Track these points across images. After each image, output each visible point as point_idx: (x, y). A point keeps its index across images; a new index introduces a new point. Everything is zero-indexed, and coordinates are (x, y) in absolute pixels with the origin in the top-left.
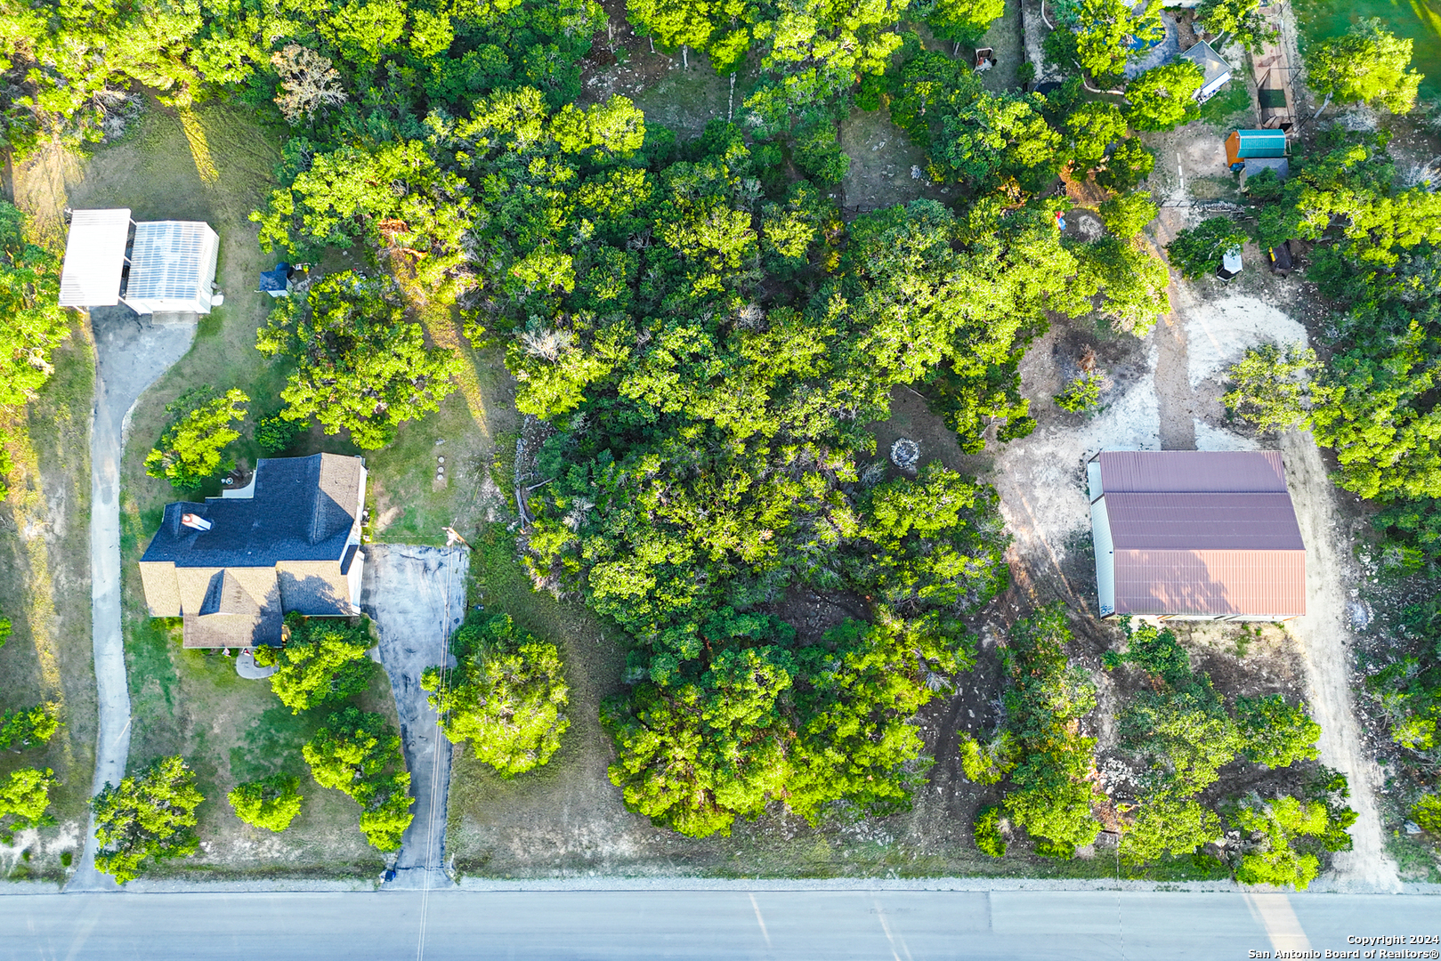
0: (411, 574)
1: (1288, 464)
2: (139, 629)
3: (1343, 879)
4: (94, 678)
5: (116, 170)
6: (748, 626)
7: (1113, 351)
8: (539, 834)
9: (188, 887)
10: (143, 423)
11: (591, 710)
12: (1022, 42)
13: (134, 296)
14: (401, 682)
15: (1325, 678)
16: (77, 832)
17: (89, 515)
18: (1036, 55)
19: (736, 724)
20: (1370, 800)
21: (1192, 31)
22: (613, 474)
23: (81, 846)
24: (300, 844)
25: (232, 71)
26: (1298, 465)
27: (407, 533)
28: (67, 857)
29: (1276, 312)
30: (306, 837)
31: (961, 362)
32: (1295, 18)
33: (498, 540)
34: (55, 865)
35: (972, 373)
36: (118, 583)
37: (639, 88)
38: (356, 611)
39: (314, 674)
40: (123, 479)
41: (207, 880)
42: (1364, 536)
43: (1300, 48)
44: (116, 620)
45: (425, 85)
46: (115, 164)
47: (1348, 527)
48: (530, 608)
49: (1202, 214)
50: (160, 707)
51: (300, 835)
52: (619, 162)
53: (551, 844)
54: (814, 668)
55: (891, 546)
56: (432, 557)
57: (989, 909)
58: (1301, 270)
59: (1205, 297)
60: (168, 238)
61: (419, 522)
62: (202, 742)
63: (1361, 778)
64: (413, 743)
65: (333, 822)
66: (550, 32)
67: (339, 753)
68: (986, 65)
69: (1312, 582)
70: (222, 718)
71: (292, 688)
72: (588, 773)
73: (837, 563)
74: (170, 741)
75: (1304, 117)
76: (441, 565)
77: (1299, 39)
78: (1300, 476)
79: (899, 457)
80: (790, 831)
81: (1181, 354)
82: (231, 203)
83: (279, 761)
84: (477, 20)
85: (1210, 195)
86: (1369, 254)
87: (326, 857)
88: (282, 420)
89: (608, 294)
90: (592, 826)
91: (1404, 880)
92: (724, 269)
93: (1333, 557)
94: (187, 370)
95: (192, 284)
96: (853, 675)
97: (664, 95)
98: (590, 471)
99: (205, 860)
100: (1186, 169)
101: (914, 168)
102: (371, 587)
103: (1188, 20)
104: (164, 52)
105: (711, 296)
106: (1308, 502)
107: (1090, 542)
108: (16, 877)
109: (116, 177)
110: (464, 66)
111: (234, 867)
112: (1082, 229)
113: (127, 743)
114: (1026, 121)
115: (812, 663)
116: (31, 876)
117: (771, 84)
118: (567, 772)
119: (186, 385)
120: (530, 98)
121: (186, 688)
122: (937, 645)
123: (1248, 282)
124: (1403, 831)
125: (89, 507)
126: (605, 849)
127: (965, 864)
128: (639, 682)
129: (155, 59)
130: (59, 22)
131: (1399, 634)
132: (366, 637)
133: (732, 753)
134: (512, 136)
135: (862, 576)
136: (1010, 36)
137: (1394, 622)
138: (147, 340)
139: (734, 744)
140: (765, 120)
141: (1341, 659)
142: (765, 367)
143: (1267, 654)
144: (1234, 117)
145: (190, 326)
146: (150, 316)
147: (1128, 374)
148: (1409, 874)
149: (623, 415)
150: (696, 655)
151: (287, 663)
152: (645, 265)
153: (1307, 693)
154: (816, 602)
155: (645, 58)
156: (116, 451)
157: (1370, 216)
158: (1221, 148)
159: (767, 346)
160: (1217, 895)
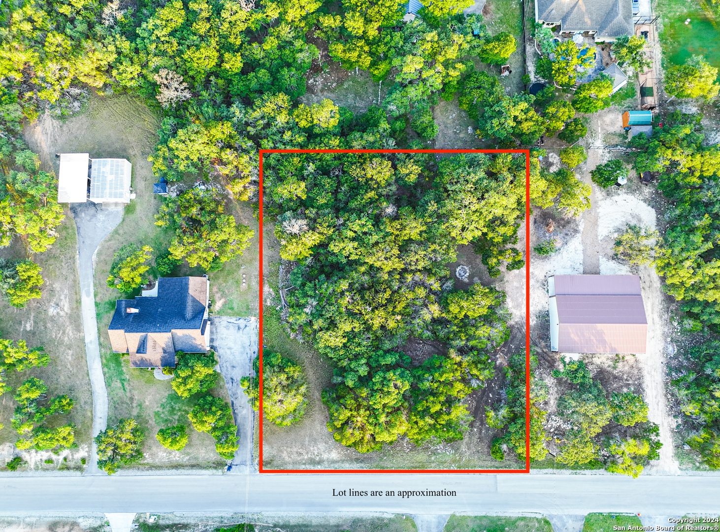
0: (233, 331)
1: (642, 278)
2: (108, 357)
3: (655, 469)
4: (89, 380)
5: (78, 129)
6: (390, 360)
7: (562, 222)
8: (295, 450)
9: (139, 473)
10: (102, 258)
11: (317, 394)
12: (524, 61)
13: (93, 197)
14: (230, 381)
15: (653, 379)
16: (87, 449)
17: (80, 302)
18: (531, 68)
19: (385, 406)
20: (669, 434)
21: (609, 55)
22: (327, 288)
23: (89, 456)
24: (188, 454)
25: (134, 81)
26: (647, 279)
27: (229, 311)
28: (84, 460)
29: (642, 203)
30: (191, 451)
31: (491, 235)
32: (661, 48)
33: (272, 314)
34: (78, 464)
35: (496, 240)
36: (96, 335)
37: (334, 84)
38: (208, 349)
39: (192, 382)
40: (95, 285)
41: (147, 470)
42: (676, 312)
43: (663, 64)
44: (97, 353)
45: (229, 89)
46: (78, 126)
47: (668, 308)
48: (288, 346)
49: (609, 152)
50: (121, 393)
51: (188, 450)
52: (326, 133)
53: (301, 454)
54: (420, 379)
55: (456, 322)
56: (242, 323)
57: (496, 483)
58: (655, 182)
59: (608, 195)
60: (108, 167)
61: (235, 306)
62: (141, 408)
63: (666, 424)
64: (237, 409)
65: (203, 444)
66: (290, 61)
67: (205, 419)
68: (506, 73)
69: (650, 334)
70: (149, 397)
71: (182, 388)
72: (317, 422)
73: (430, 327)
74: (126, 408)
75: (662, 103)
76: (246, 326)
77: (662, 60)
78: (648, 284)
79: (460, 274)
80: (408, 448)
81: (595, 224)
82: (136, 146)
83: (176, 417)
84: (255, 56)
85: (614, 143)
86: (688, 180)
87: (200, 460)
88: (169, 259)
89: (322, 201)
90: (319, 446)
91: (681, 469)
92: (378, 187)
93: (660, 323)
94: (121, 232)
95: (121, 190)
96: (438, 383)
97: (347, 89)
98: (315, 285)
99: (146, 461)
100: (603, 129)
101: (470, 128)
102: (214, 337)
103: (608, 49)
104: (98, 69)
105: (372, 201)
106: (650, 296)
107: (548, 315)
108: (62, 469)
109: (78, 132)
110: (249, 80)
111: (159, 464)
112: (550, 160)
113: (107, 409)
114: (526, 111)
115: (419, 376)
116: (68, 468)
117: (401, 89)
118: (307, 422)
119: (121, 239)
120: (282, 99)
121: (131, 383)
122: (476, 367)
123: (629, 187)
124: (683, 448)
125: (80, 299)
126: (325, 456)
127: (486, 463)
128: (340, 384)
129: (94, 73)
130: (45, 54)
131: (688, 359)
132: (213, 361)
133: (383, 419)
134: (274, 118)
135: (441, 334)
136: (519, 58)
137: (686, 353)
138: (101, 216)
139: (384, 415)
140: (397, 107)
141: (661, 371)
142: (397, 236)
143: (627, 368)
144: (628, 102)
145: (120, 210)
146: (101, 204)
147: (569, 233)
148: (684, 467)
149: (330, 258)
150: (366, 374)
151: (178, 376)
152: (339, 184)
153: (644, 386)
154: (420, 343)
155: (337, 69)
156: (90, 272)
157: (690, 162)
158: (620, 117)
159: (399, 227)
160: (598, 476)
